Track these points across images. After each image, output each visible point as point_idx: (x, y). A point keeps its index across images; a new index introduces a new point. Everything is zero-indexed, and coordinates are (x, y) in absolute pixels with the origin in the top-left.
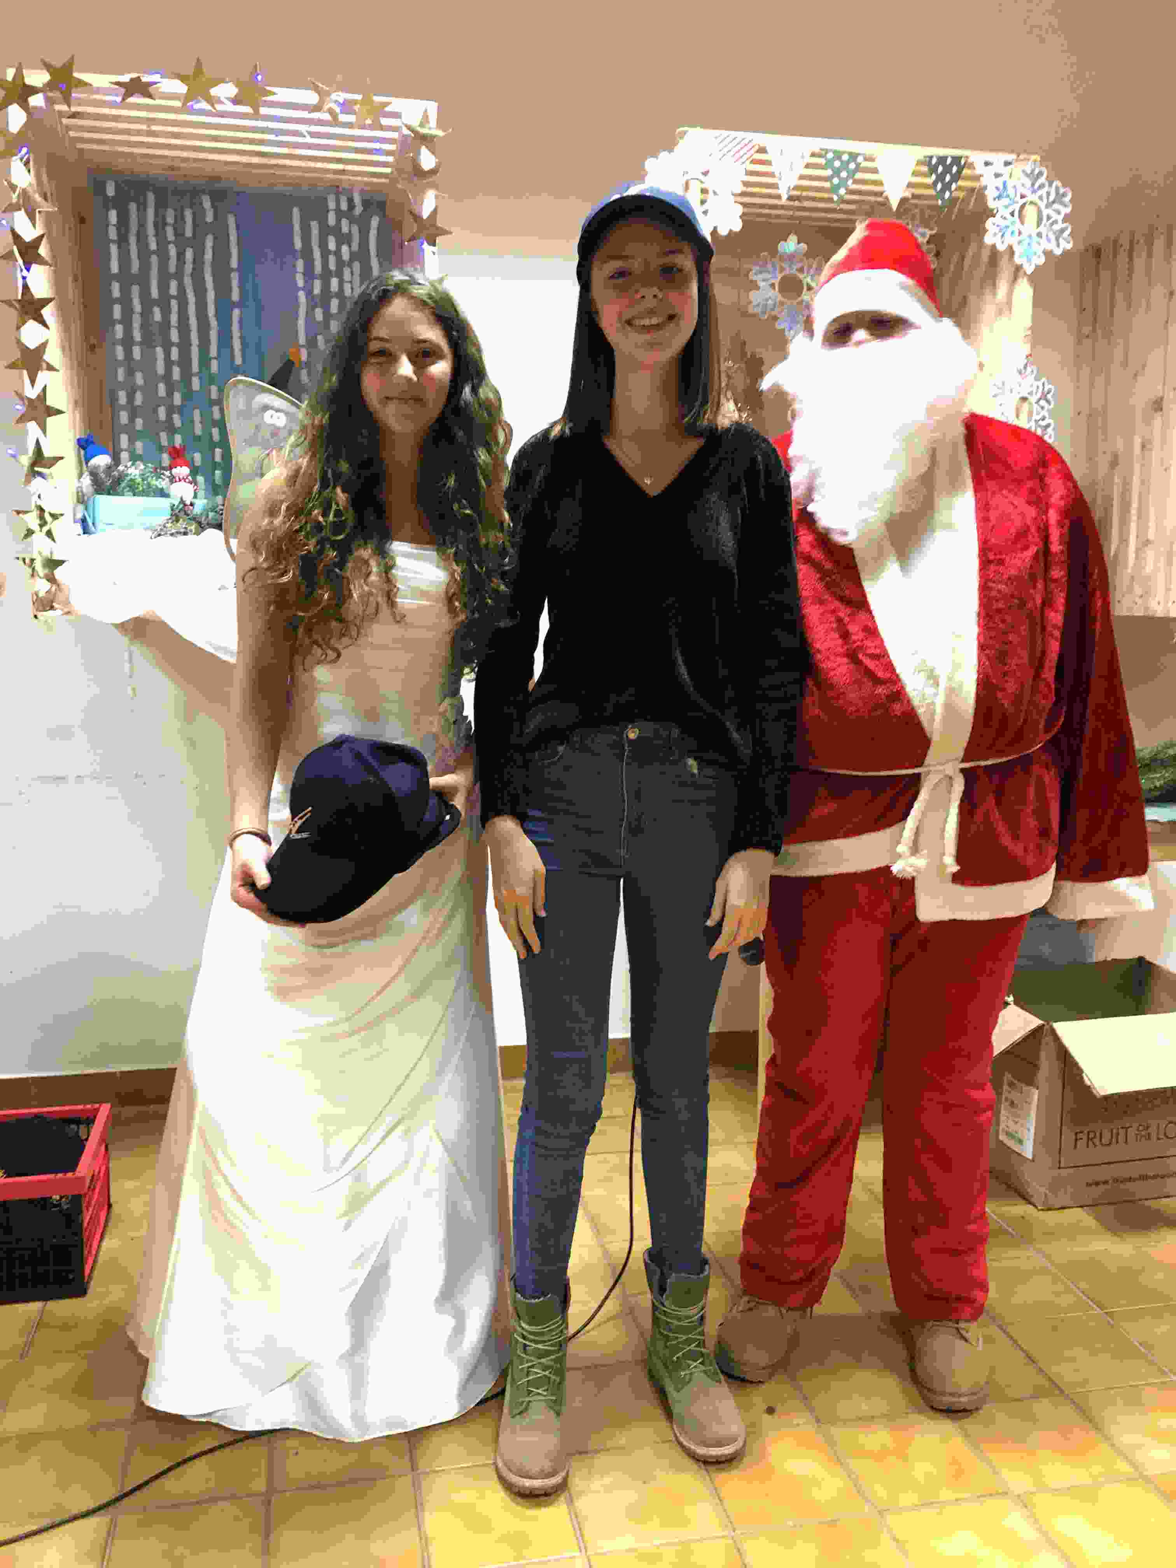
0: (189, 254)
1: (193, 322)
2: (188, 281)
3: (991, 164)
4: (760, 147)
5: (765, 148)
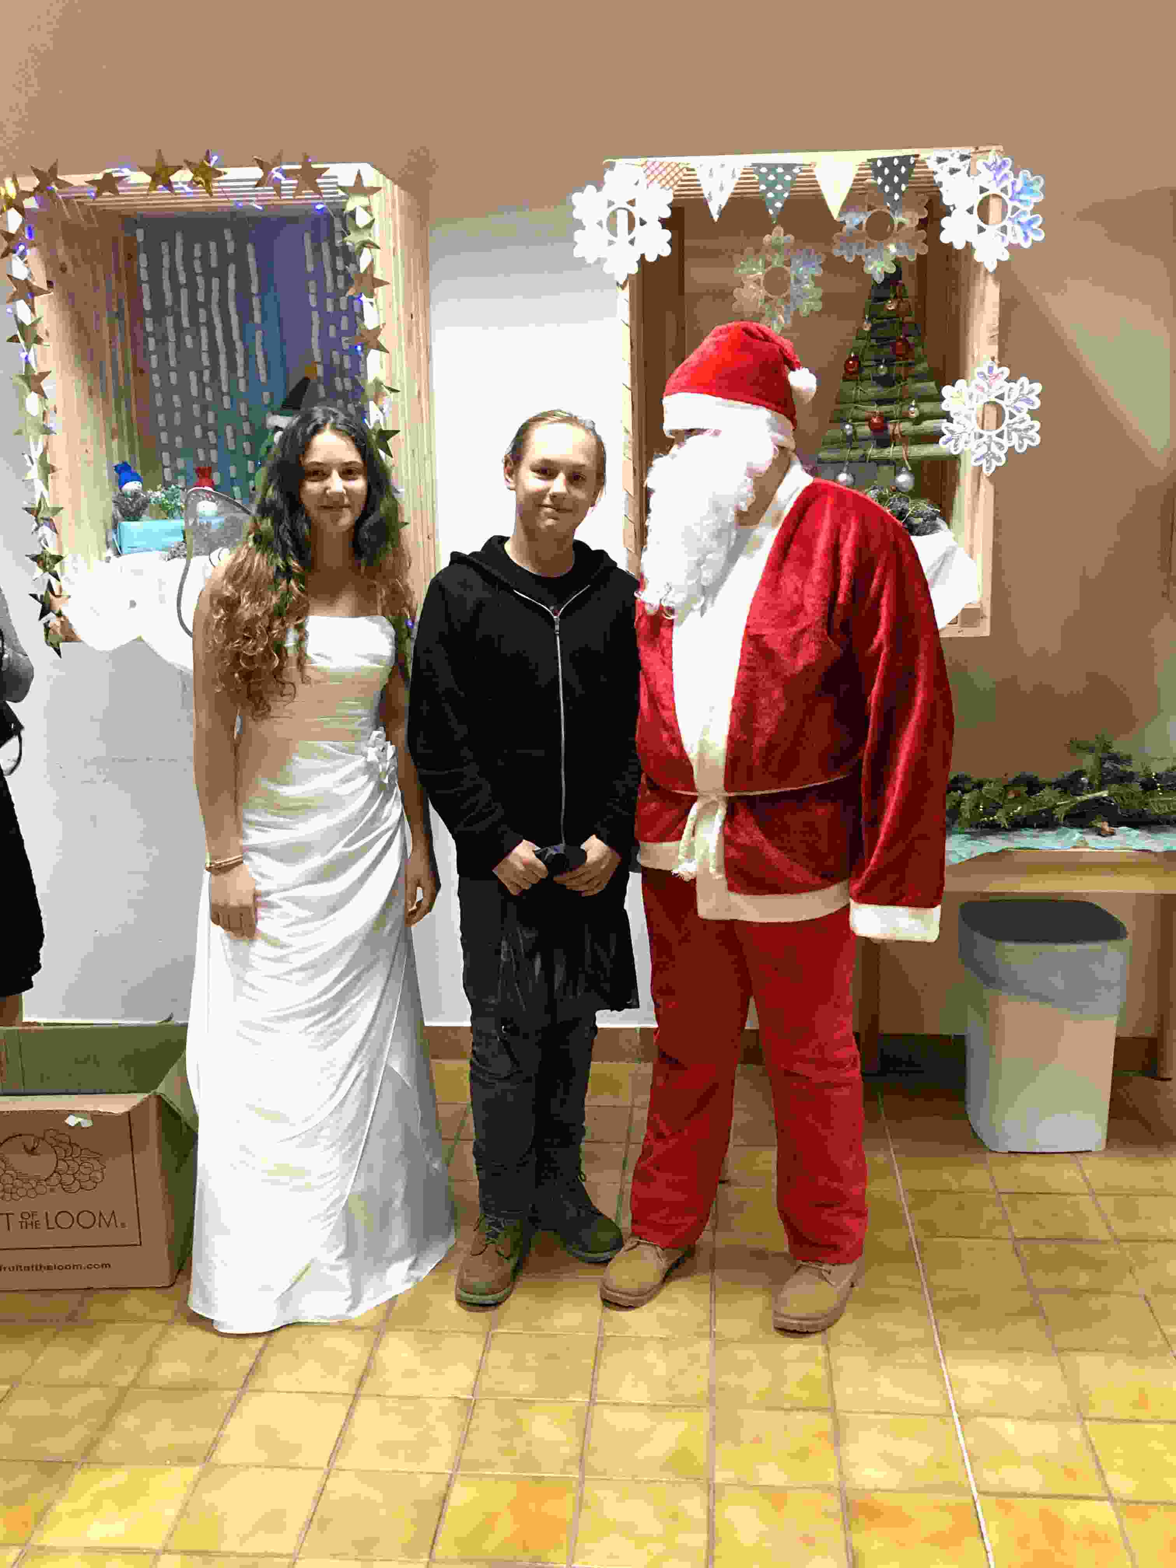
0: (215, 284)
1: (221, 345)
2: (215, 309)
3: (945, 160)
4: (688, 170)
5: (693, 170)
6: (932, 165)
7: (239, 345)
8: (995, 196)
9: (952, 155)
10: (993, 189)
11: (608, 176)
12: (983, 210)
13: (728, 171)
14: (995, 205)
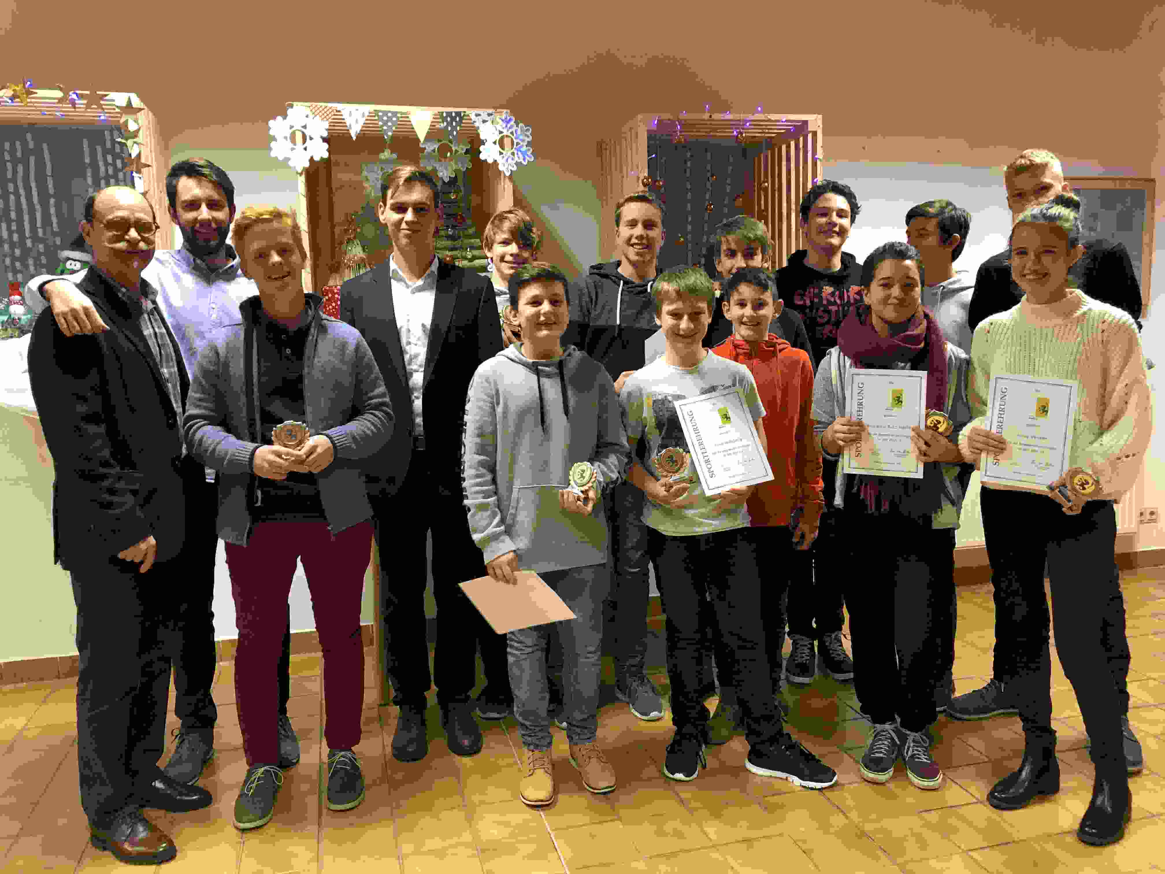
0: (20, 168)
1: (25, 206)
2: (20, 184)
3: (479, 115)
4: (337, 111)
5: (339, 111)
6: (473, 117)
7: (38, 207)
8: (507, 136)
9: (484, 113)
10: (505, 133)
11: (290, 111)
12: (501, 143)
13: (360, 112)
14: (507, 141)
